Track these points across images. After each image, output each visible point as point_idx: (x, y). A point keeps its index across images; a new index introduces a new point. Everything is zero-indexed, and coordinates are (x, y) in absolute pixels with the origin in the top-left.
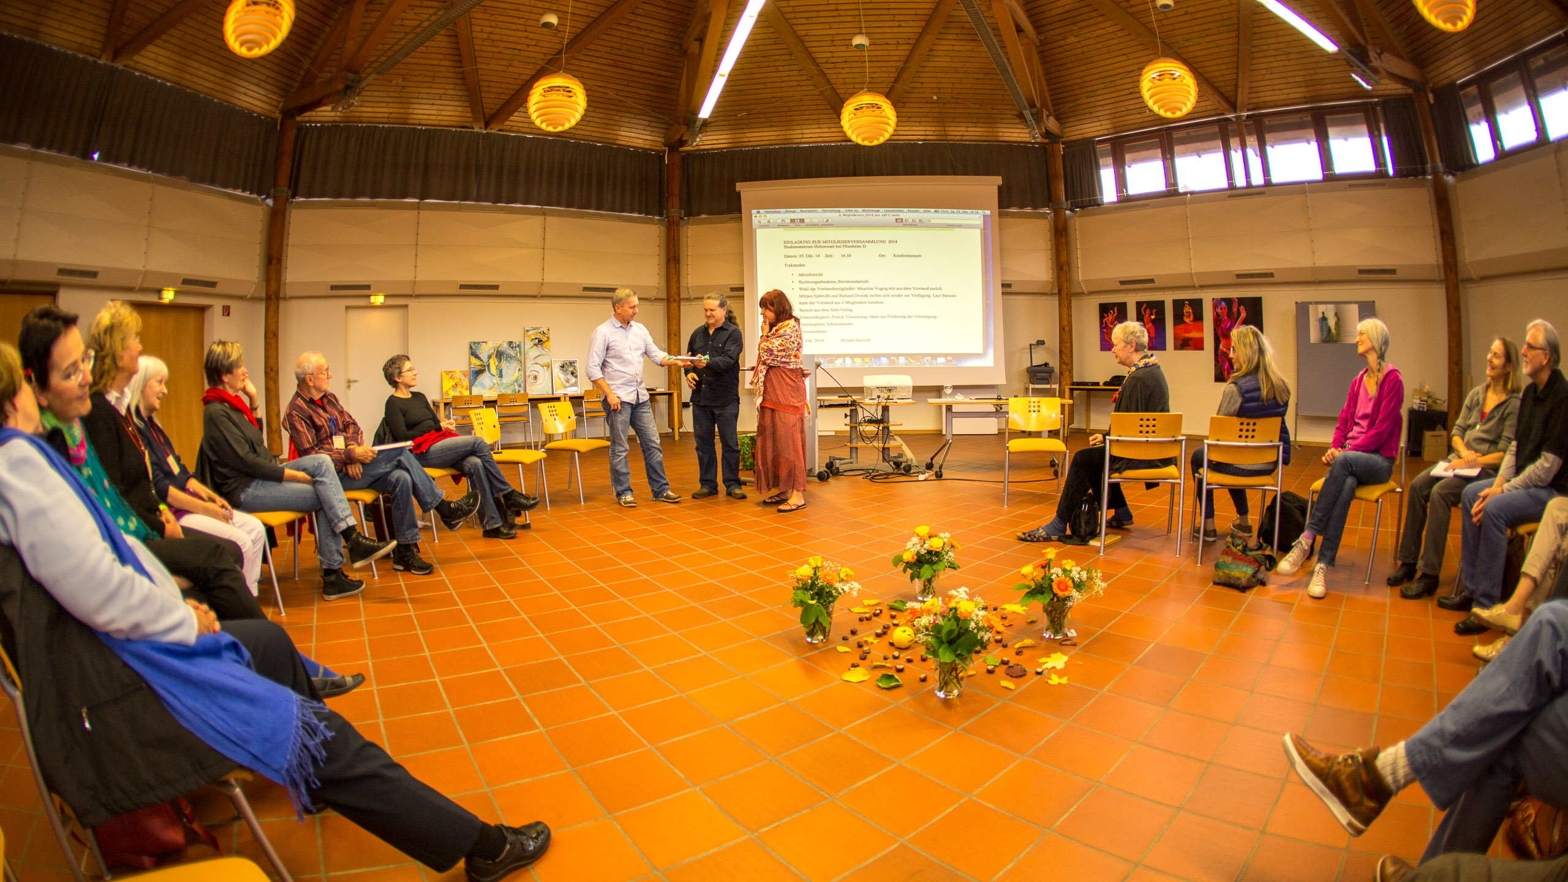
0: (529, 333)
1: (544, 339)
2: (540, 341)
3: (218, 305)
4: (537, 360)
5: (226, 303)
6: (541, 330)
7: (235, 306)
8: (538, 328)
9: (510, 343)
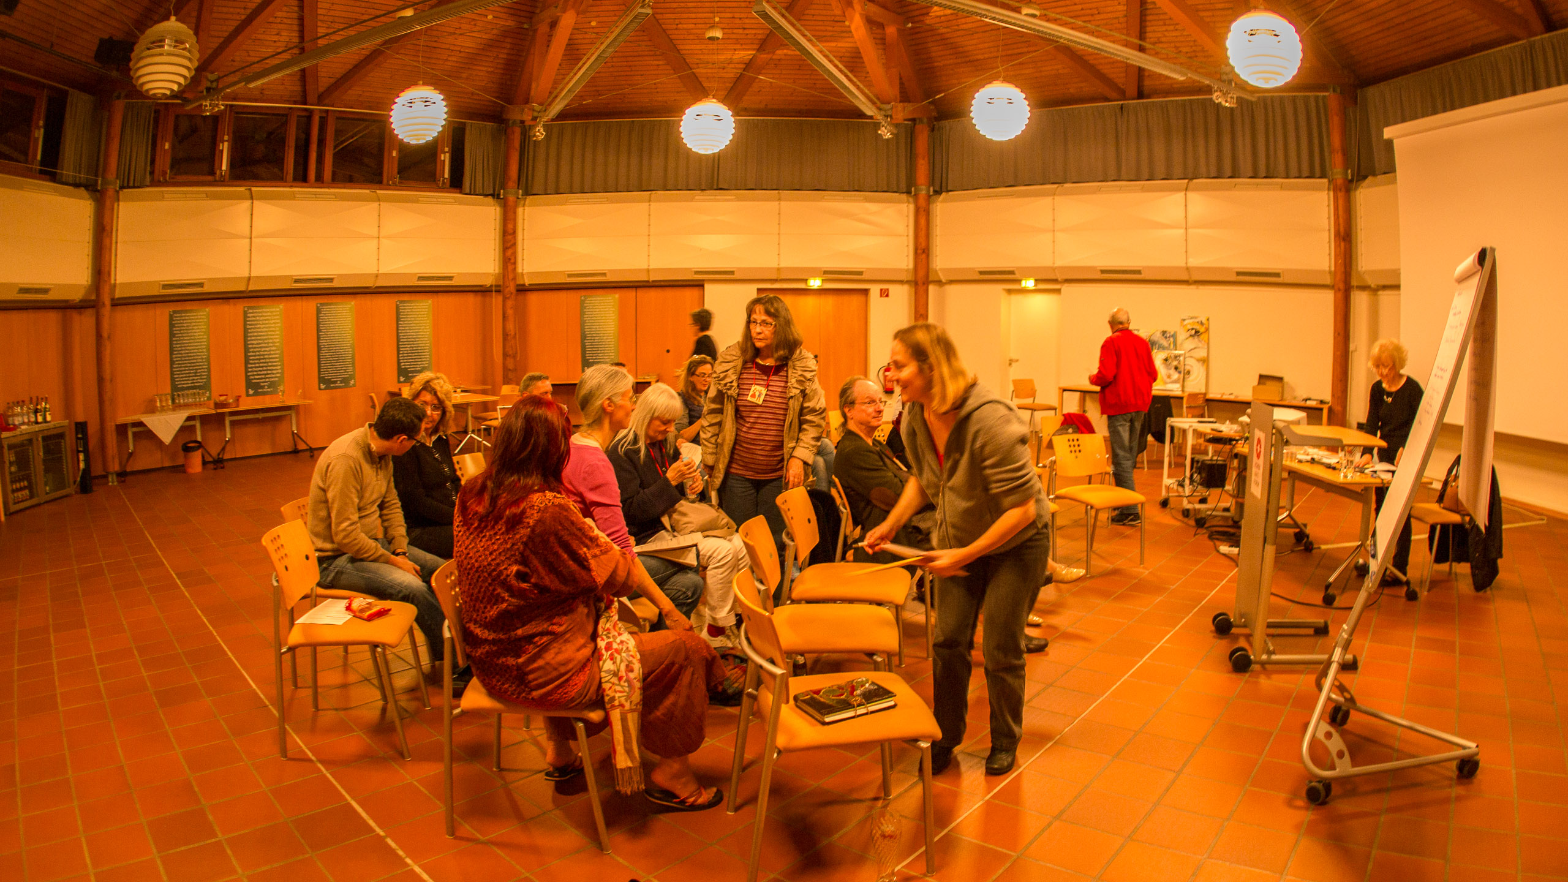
0: (1186, 322)
1: (1202, 330)
2: (1197, 332)
3: (875, 290)
4: (1193, 353)
5: (884, 286)
6: (1199, 320)
7: (893, 289)
8: (1196, 318)
9: (1164, 333)
